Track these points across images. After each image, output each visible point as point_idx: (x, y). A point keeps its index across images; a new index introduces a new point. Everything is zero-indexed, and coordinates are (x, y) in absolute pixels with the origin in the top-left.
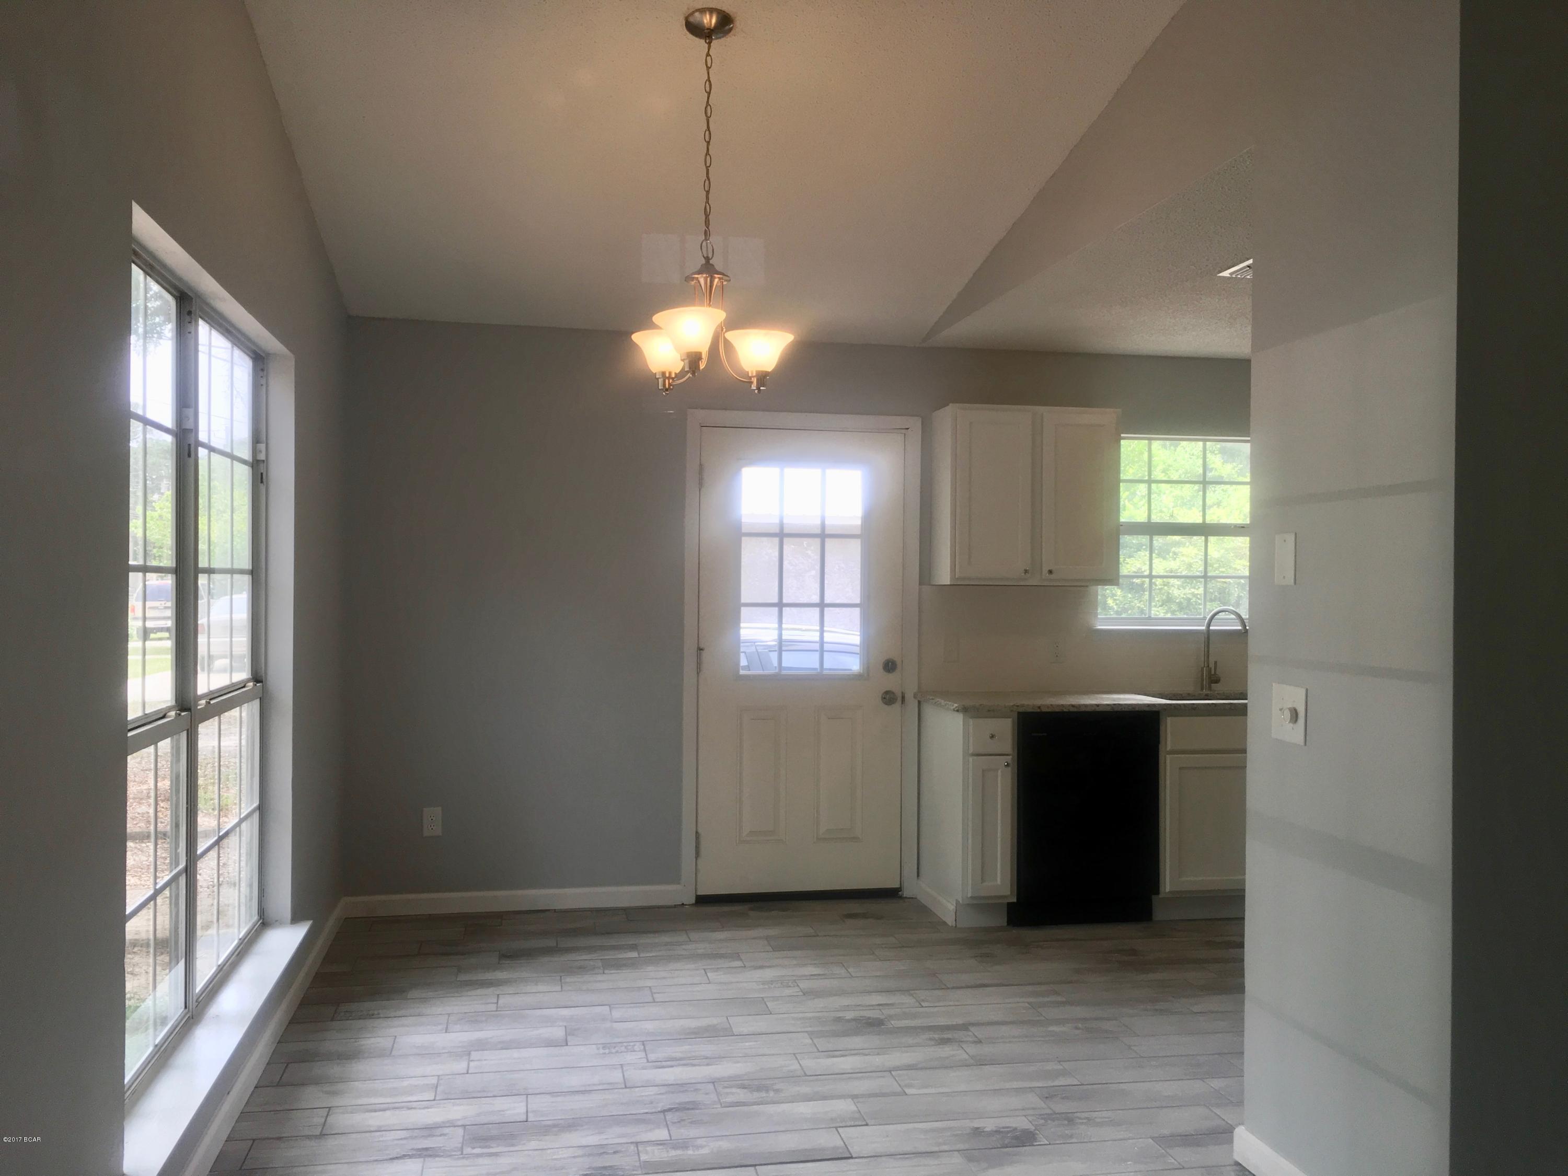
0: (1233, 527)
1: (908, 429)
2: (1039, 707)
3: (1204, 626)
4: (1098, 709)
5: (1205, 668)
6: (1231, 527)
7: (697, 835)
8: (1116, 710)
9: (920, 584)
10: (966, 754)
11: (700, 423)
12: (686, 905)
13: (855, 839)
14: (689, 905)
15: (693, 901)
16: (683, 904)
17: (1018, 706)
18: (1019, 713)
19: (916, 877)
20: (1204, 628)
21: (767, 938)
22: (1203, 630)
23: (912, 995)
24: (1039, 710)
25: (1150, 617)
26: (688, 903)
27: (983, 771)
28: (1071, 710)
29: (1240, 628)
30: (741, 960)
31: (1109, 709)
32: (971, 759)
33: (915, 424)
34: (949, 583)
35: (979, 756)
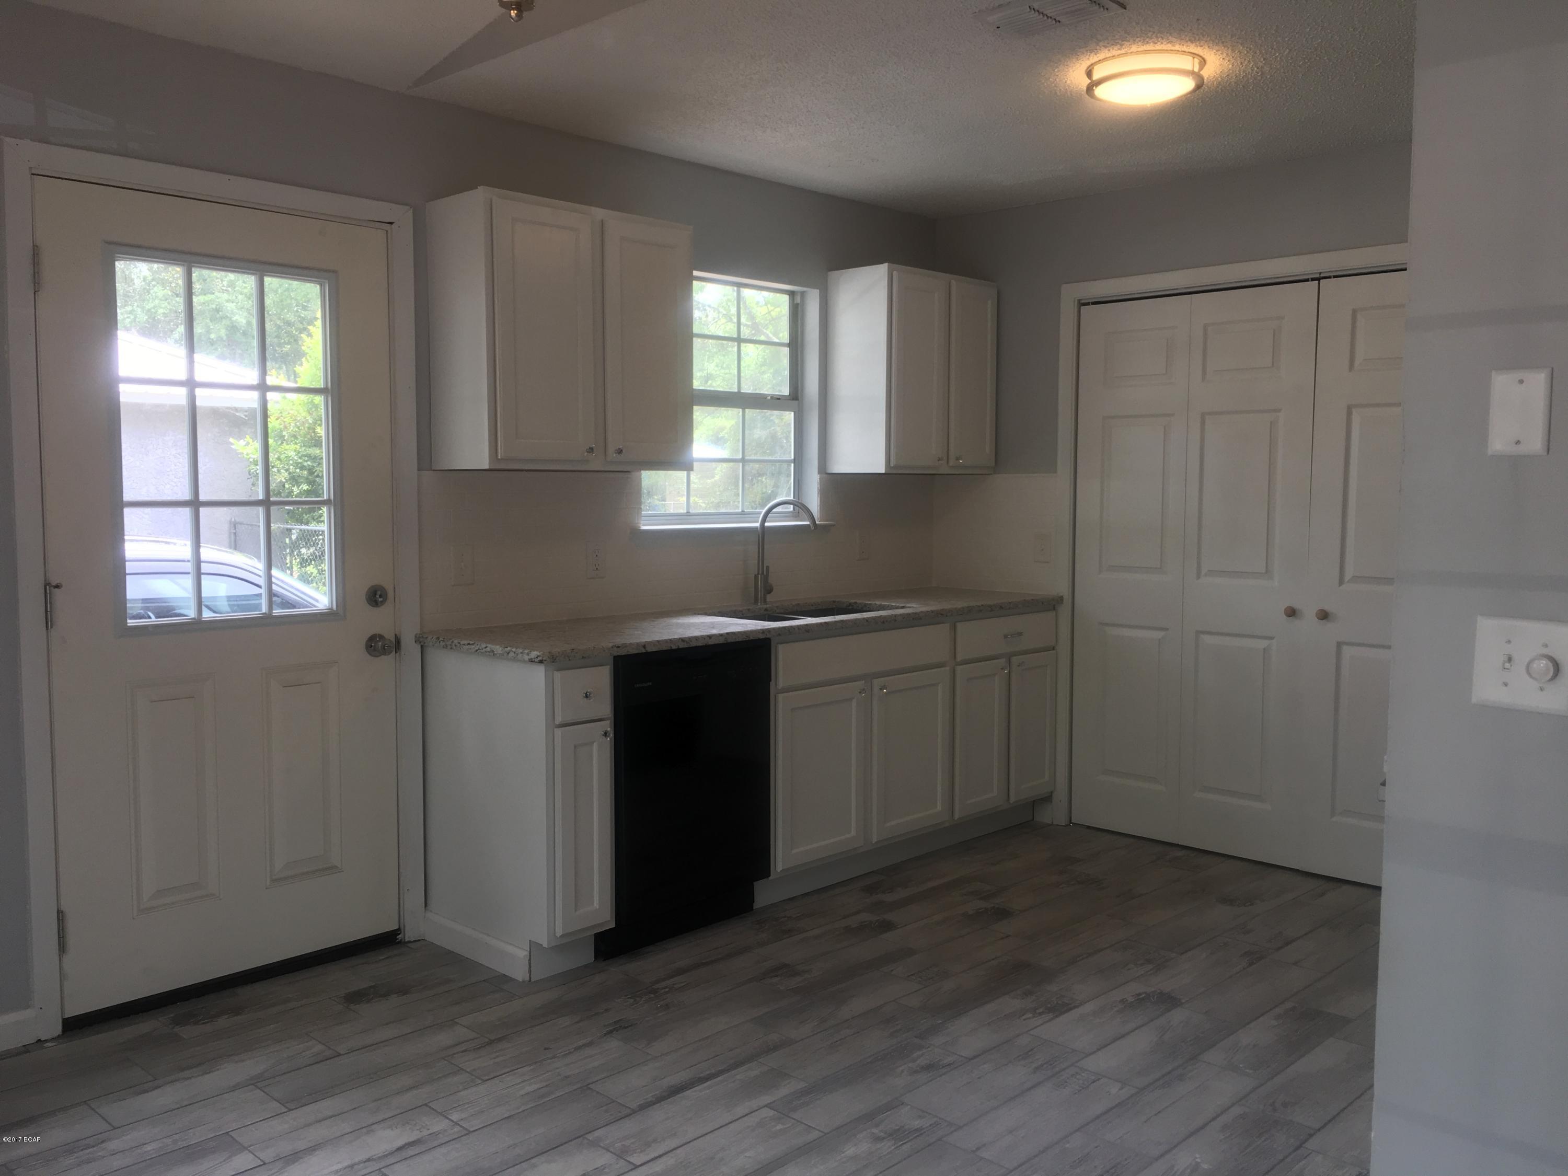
0: (769, 398)
1: (391, 223)
2: (644, 647)
3: (757, 522)
4: (711, 642)
5: (759, 576)
6: (766, 398)
7: (61, 916)
8: (729, 641)
9: (419, 470)
10: (553, 725)
11: (31, 168)
12: (46, 1041)
13: (332, 869)
14: (53, 1039)
15: (58, 1029)
16: (39, 1040)
17: (618, 647)
18: (615, 658)
19: (424, 908)
20: (757, 525)
21: (255, 1082)
22: (756, 528)
23: (595, 1144)
24: (644, 651)
25: (689, 513)
26: (49, 1037)
27: (575, 747)
28: (681, 647)
29: (808, 523)
30: (245, 1148)
31: (722, 641)
32: (558, 732)
33: (402, 216)
34: (487, 467)
35: (566, 726)
